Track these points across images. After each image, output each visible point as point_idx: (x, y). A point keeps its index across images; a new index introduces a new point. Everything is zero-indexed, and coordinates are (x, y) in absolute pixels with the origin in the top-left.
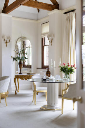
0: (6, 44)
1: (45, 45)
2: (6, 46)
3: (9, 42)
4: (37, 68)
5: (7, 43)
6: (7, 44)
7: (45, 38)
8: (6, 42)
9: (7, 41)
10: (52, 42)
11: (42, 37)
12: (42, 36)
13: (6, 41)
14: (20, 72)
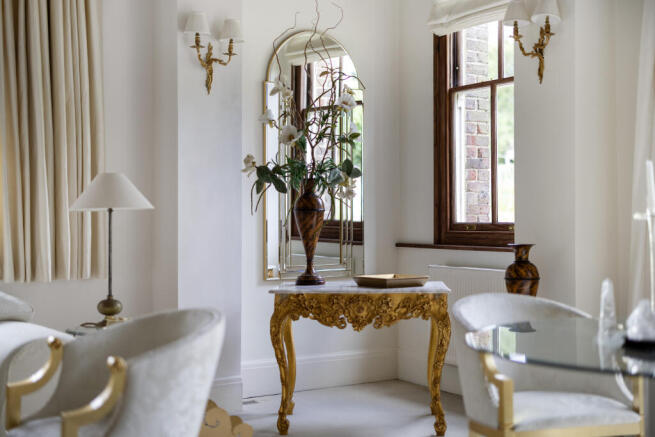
0: (203, 74)
1: (458, 88)
2: (208, 85)
3: (225, 58)
4: (399, 245)
5: (215, 65)
6: (211, 73)
7: (456, 36)
8: (208, 62)
9: (209, 54)
10: (539, 50)
11: (440, 33)
12: (444, 20)
13: (204, 52)
14: (309, 270)
